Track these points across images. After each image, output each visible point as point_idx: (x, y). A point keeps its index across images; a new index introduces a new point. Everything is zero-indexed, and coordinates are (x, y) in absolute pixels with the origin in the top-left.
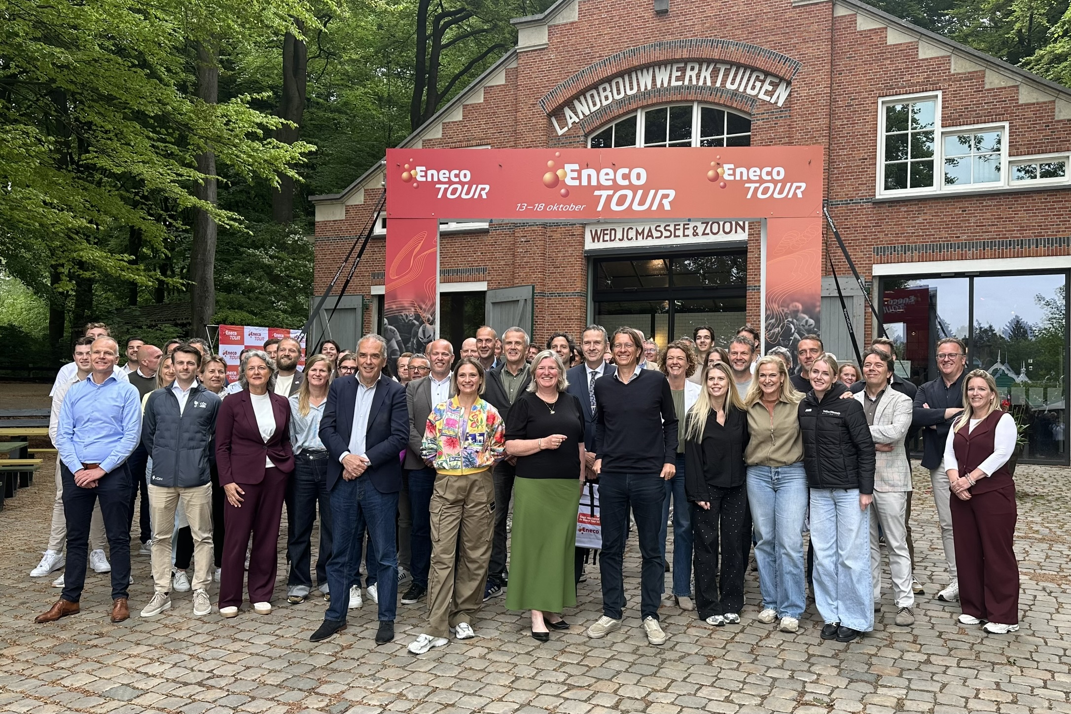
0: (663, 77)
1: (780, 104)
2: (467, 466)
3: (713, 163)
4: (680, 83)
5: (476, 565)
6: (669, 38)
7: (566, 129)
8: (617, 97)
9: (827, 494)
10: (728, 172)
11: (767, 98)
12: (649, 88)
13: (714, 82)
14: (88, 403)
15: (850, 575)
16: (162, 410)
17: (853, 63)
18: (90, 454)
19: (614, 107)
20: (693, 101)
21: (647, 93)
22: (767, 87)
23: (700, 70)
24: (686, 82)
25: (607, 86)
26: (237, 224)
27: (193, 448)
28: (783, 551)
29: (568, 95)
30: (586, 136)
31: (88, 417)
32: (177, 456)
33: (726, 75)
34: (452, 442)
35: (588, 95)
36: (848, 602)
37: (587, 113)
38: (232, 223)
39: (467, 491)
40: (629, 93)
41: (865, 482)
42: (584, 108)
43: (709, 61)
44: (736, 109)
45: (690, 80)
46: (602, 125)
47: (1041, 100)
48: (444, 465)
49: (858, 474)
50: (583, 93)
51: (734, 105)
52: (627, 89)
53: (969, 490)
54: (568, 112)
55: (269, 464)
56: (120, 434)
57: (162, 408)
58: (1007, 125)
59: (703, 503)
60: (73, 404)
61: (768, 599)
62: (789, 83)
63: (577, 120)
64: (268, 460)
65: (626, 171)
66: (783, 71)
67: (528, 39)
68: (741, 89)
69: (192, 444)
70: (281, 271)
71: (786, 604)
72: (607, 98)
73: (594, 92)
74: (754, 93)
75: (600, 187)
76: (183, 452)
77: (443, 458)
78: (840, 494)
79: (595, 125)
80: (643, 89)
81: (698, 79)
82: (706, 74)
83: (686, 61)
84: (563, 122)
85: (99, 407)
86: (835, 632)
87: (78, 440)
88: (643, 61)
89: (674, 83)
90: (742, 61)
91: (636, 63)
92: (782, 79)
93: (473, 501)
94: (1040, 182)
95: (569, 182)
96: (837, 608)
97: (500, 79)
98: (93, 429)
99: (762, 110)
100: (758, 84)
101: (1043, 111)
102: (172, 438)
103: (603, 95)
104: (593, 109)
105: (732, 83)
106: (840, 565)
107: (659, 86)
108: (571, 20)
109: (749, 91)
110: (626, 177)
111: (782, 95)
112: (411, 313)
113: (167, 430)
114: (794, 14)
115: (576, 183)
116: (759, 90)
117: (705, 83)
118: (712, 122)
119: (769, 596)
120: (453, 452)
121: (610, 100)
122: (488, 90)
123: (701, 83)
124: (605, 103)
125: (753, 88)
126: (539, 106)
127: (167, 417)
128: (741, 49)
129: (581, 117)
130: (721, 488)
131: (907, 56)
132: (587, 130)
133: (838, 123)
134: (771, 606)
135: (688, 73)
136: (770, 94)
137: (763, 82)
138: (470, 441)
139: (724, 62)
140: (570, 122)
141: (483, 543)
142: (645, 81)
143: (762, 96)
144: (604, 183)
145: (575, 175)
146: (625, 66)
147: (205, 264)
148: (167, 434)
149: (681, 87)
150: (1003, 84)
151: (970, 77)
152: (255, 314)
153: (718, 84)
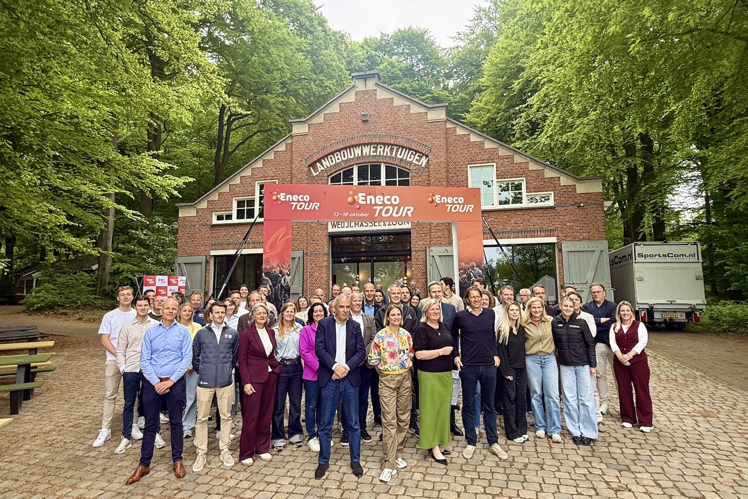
0: (366, 150)
1: (423, 166)
2: (401, 368)
3: (431, 195)
4: (375, 154)
5: (404, 424)
6: (369, 133)
7: (318, 173)
8: (344, 159)
9: (572, 368)
10: (438, 199)
11: (417, 163)
12: (360, 155)
13: (391, 154)
14: (162, 339)
15: (588, 410)
16: (207, 341)
17: (455, 149)
18: (164, 372)
19: (342, 163)
20: (381, 162)
21: (358, 158)
22: (416, 157)
23: (384, 148)
24: (378, 154)
25: (338, 153)
26: (140, 218)
27: (226, 363)
28: (551, 400)
29: (319, 157)
30: (328, 176)
31: (163, 348)
32: (217, 368)
33: (397, 151)
34: (392, 355)
35: (329, 157)
36: (586, 424)
37: (329, 166)
38: (137, 217)
39: (400, 382)
40: (350, 157)
41: (592, 361)
42: (326, 163)
43: (389, 145)
44: (402, 167)
45: (380, 153)
46: (336, 172)
47: (539, 169)
48: (389, 369)
49: (589, 357)
50: (326, 156)
51: (402, 165)
52: (348, 155)
53: (629, 361)
54: (318, 165)
55: (270, 370)
56: (181, 357)
57: (206, 339)
58: (524, 179)
59: (509, 377)
60: (151, 342)
61: (540, 425)
62: (427, 156)
63: (323, 169)
64: (269, 367)
65: (389, 197)
66: (424, 151)
67: (297, 130)
68: (405, 158)
69: (225, 360)
70: (150, 242)
71: (554, 427)
72: (338, 159)
73: (332, 156)
74: (411, 160)
75: (376, 205)
76: (220, 366)
77: (388, 365)
78: (579, 368)
79: (333, 171)
80: (356, 156)
81: (384, 153)
82: (387, 150)
83: (378, 144)
84: (316, 169)
85: (170, 342)
86: (581, 441)
87: (155, 363)
88: (357, 143)
89: (372, 154)
90: (405, 145)
91: (353, 144)
92: (423, 154)
93: (404, 387)
94: (539, 204)
95: (361, 202)
96: (579, 427)
97: (282, 148)
98: (166, 356)
99: (415, 168)
100: (413, 156)
101: (539, 173)
102: (213, 357)
103: (336, 157)
104: (332, 164)
105: (400, 155)
106: (581, 404)
107: (364, 155)
108: (320, 122)
109: (408, 159)
110: (389, 200)
111: (424, 161)
112: (277, 270)
113: (210, 353)
114: (428, 126)
115: (364, 202)
116: (413, 159)
117: (387, 154)
118: (390, 172)
119: (541, 423)
120: (394, 361)
121: (340, 160)
122: (276, 153)
123: (385, 154)
124: (338, 161)
125: (410, 158)
126: (304, 161)
127: (211, 345)
128: (404, 140)
129: (326, 167)
130: (517, 369)
131: (480, 147)
132: (328, 174)
133: (451, 175)
134: (542, 428)
135: (379, 149)
136: (419, 161)
137: (415, 155)
138: (402, 354)
139: (396, 145)
140: (320, 170)
141: (408, 411)
142: (358, 151)
143: (414, 161)
144: (378, 202)
145: (364, 198)
146: (347, 145)
147: (107, 239)
148: (210, 355)
149: (376, 156)
150: (522, 161)
151: (508, 157)
152: (135, 265)
153: (393, 155)
